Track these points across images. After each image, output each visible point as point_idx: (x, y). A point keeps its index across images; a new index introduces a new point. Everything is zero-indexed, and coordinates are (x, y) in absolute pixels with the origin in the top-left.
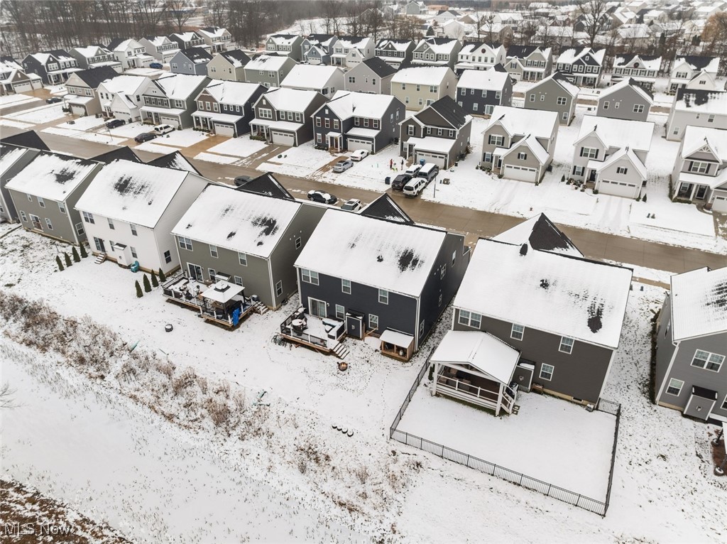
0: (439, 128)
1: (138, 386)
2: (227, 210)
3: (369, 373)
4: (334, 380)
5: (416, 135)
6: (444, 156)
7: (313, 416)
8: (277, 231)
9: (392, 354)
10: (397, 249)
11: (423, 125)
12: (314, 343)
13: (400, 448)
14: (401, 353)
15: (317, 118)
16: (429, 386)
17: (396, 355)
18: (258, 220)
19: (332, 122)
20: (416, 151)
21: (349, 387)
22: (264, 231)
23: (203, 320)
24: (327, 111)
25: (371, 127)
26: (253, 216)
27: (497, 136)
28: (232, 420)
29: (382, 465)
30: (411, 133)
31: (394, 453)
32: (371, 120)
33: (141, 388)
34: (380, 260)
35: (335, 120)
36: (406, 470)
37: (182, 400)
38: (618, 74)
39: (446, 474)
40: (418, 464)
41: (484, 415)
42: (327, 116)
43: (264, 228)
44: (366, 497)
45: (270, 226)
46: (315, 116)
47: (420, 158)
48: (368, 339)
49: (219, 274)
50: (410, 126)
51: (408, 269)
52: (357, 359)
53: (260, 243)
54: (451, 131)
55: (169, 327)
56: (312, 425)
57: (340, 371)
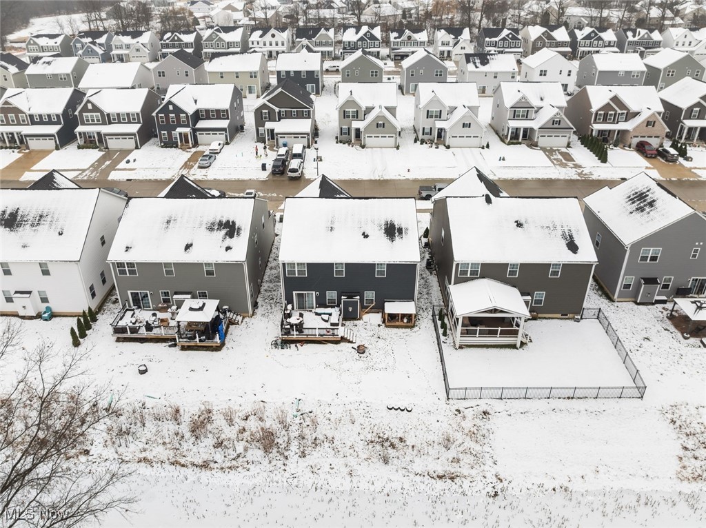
0: (293, 110)
1: (141, 446)
2: (168, 222)
3: (389, 348)
4: (360, 364)
5: (271, 119)
6: (306, 136)
7: (363, 406)
8: (242, 232)
9: (397, 323)
10: (376, 223)
11: (277, 110)
12: (322, 336)
13: (462, 405)
14: (405, 320)
15: (160, 115)
16: (447, 341)
17: (401, 324)
18: (213, 224)
19: (178, 117)
20: (277, 134)
21: (380, 366)
22: (226, 234)
23: (177, 348)
24: (171, 107)
25: (219, 118)
26: (205, 222)
27: (351, 110)
28: (280, 441)
29: (455, 426)
30: (266, 118)
31: (458, 411)
32: (218, 111)
33: (147, 446)
34: (366, 236)
35: (181, 115)
36: (478, 422)
37: (210, 441)
38: (396, 47)
39: (512, 412)
40: (485, 413)
41: (508, 351)
42: (172, 112)
43: (224, 232)
44: (459, 461)
45: (231, 229)
46: (157, 114)
47: (281, 141)
48: (366, 317)
49: (176, 293)
50: (263, 111)
51: (397, 238)
52: (368, 338)
53: (228, 248)
54: (306, 111)
55: (143, 368)
56: (367, 415)
57: (361, 355)
